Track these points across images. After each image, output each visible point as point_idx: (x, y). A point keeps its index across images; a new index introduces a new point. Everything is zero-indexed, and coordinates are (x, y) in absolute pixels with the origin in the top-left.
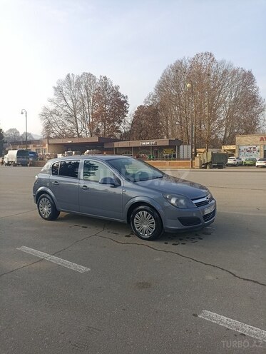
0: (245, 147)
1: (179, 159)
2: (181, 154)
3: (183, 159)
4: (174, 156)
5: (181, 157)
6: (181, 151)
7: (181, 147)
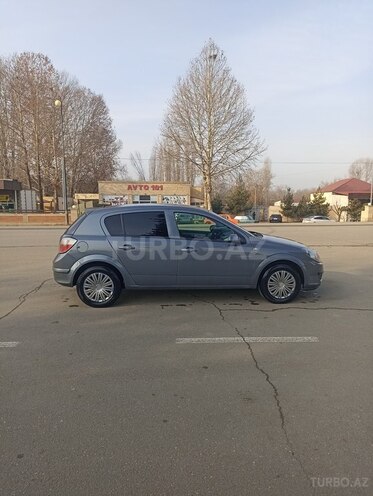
0: (110, 197)
1: (20, 211)
2: (23, 203)
3: (27, 212)
4: (12, 206)
5: (23, 207)
6: (23, 199)
7: (22, 192)
